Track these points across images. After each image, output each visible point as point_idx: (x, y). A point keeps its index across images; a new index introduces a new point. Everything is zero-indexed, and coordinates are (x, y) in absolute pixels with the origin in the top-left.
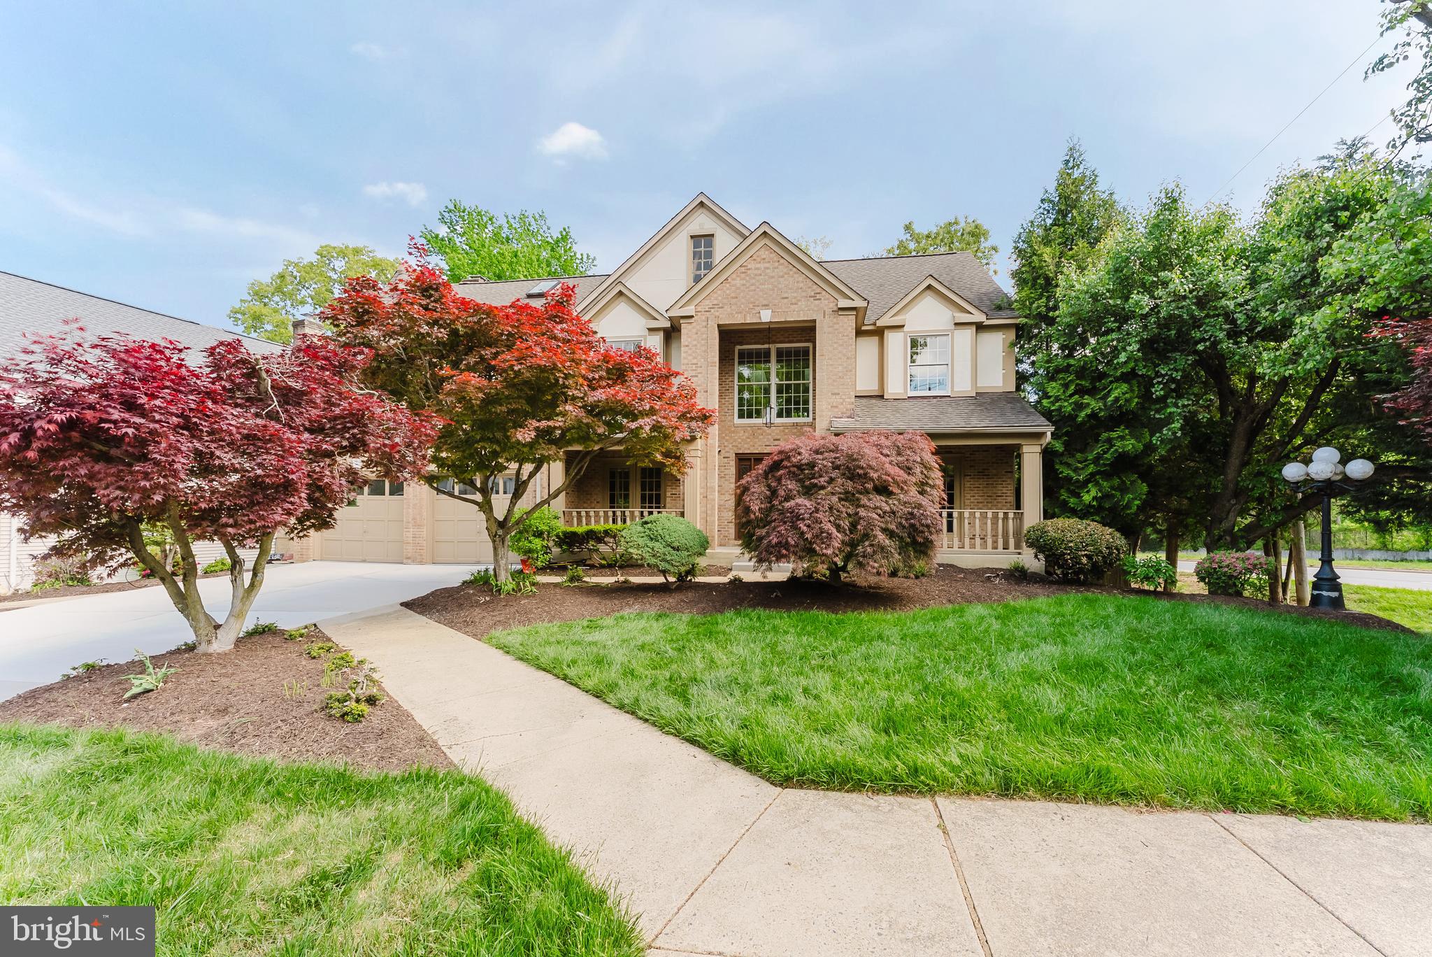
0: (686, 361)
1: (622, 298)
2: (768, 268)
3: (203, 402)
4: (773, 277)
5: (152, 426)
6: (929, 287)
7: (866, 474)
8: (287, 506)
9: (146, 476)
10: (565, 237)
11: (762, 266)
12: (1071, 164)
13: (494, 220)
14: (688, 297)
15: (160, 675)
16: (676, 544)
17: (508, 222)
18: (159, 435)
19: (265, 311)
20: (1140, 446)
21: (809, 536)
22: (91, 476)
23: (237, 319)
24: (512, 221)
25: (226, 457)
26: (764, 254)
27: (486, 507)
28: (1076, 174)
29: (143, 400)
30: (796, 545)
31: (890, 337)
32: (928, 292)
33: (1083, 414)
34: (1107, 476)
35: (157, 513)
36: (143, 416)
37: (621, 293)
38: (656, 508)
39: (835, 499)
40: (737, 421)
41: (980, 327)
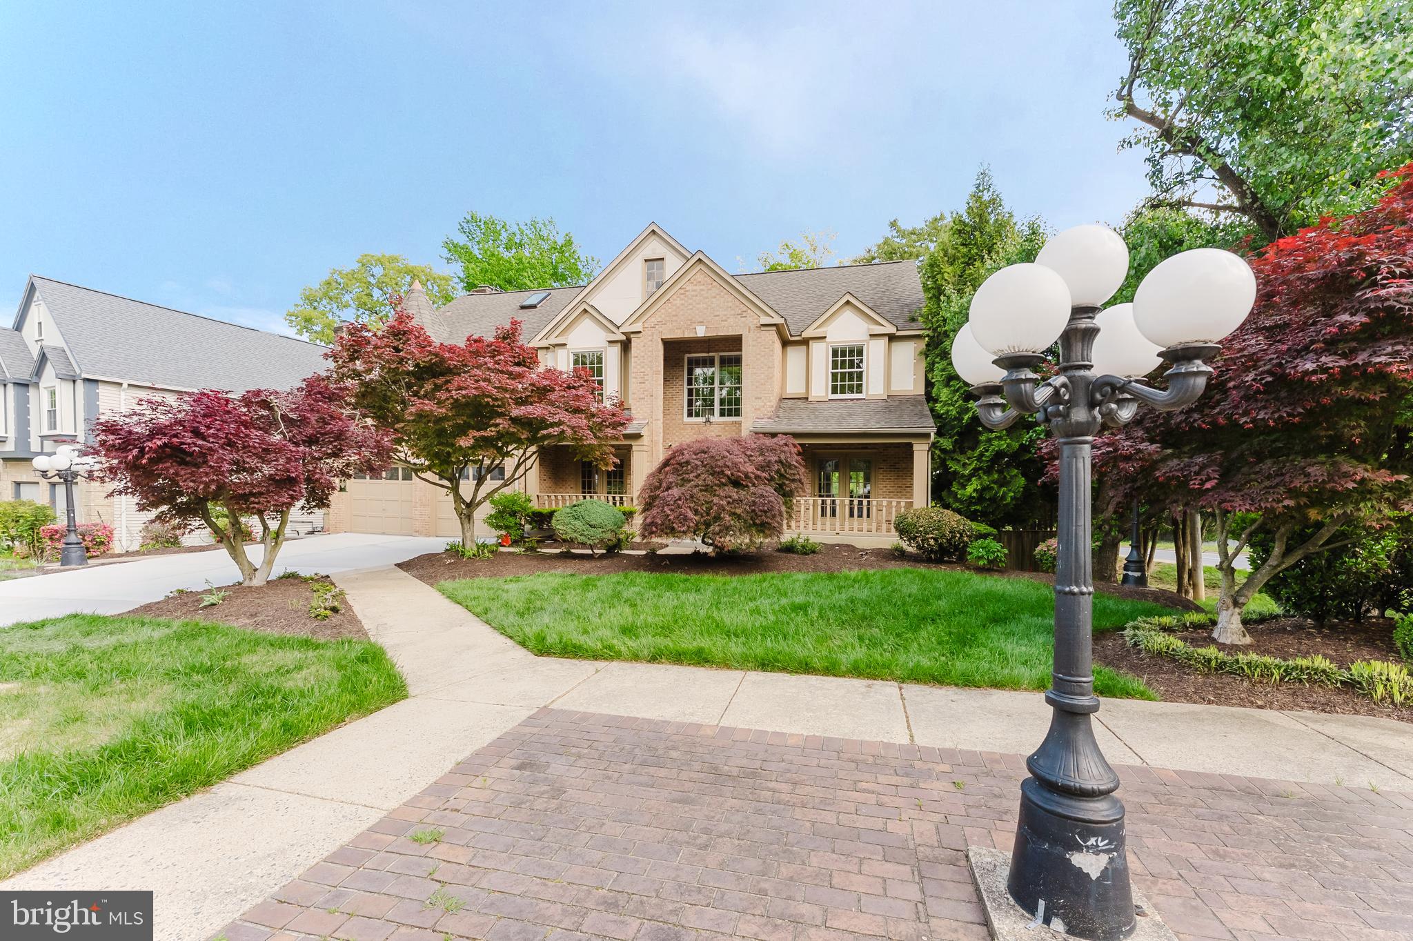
0: (635, 370)
1: (586, 315)
2: (702, 290)
3: (239, 428)
4: (707, 298)
5: (209, 445)
6: (848, 302)
7: (723, 471)
8: (291, 493)
9: (207, 474)
10: (569, 243)
11: (698, 288)
12: (981, 188)
13: (508, 227)
14: (639, 315)
15: (220, 596)
16: (593, 523)
17: (519, 229)
18: (213, 450)
19: (314, 314)
20: (1016, 445)
21: (671, 518)
22: (177, 474)
23: (291, 322)
24: (524, 228)
25: (253, 462)
26: (700, 277)
27: (455, 489)
28: (986, 196)
29: (203, 429)
30: (663, 524)
31: (814, 346)
32: (847, 307)
33: (966, 417)
34: (988, 471)
35: (215, 497)
36: (205, 440)
37: (585, 311)
38: (590, 492)
39: (696, 490)
40: (686, 419)
41: (892, 338)
